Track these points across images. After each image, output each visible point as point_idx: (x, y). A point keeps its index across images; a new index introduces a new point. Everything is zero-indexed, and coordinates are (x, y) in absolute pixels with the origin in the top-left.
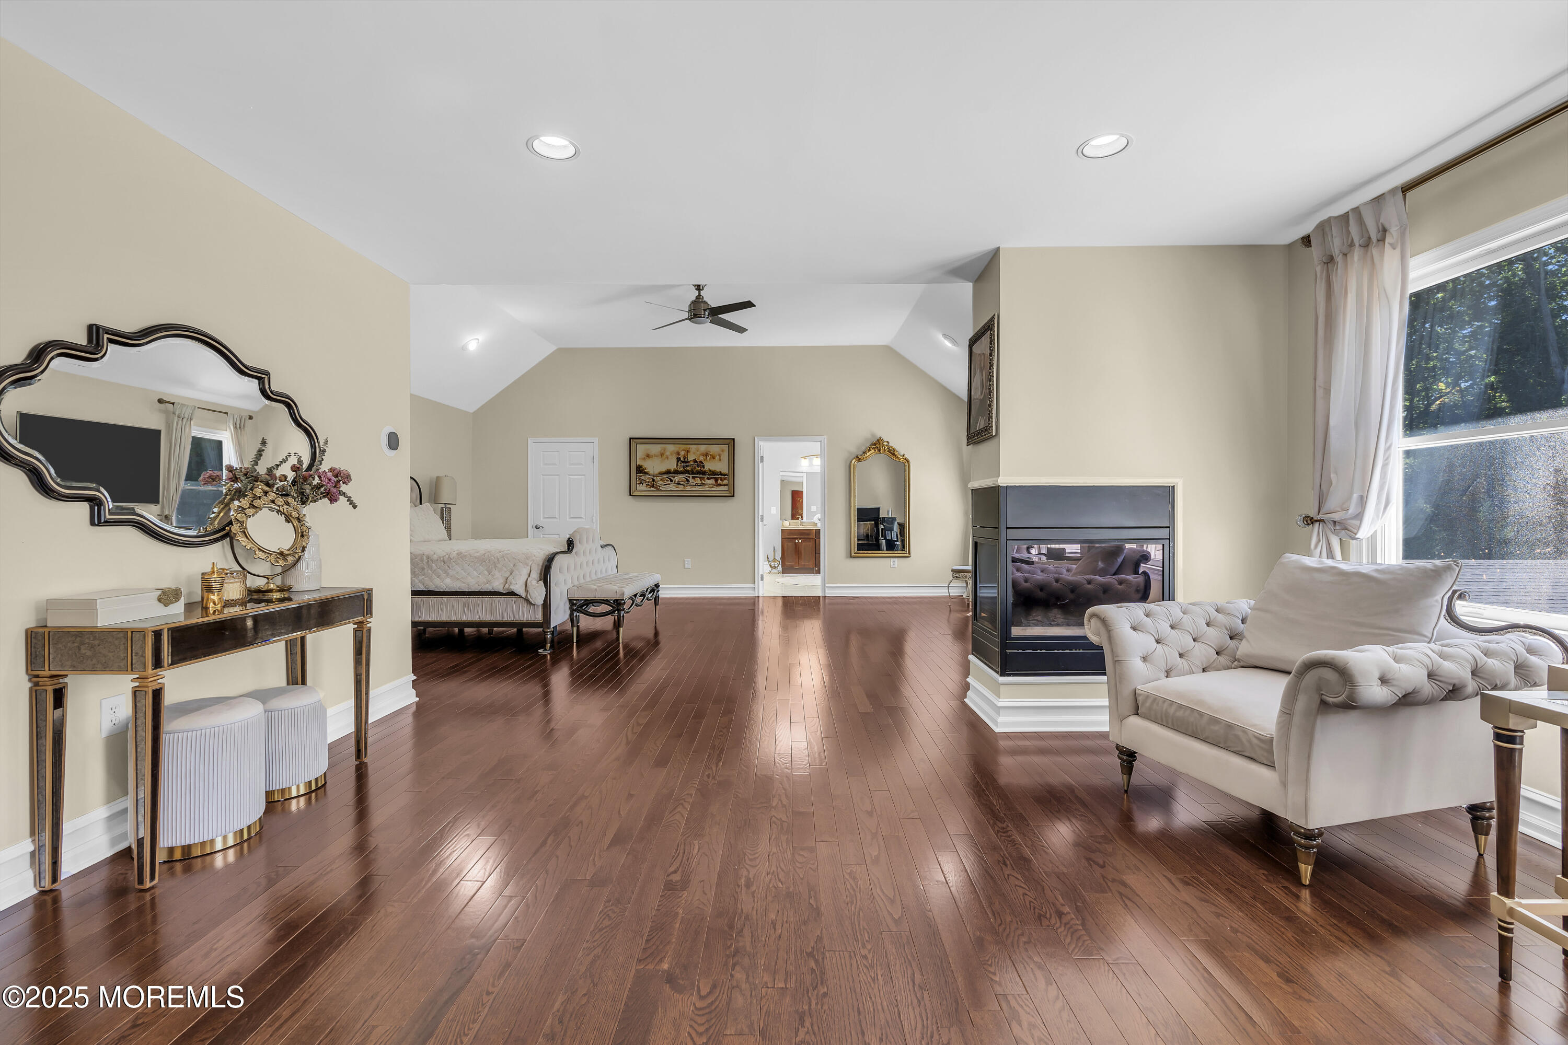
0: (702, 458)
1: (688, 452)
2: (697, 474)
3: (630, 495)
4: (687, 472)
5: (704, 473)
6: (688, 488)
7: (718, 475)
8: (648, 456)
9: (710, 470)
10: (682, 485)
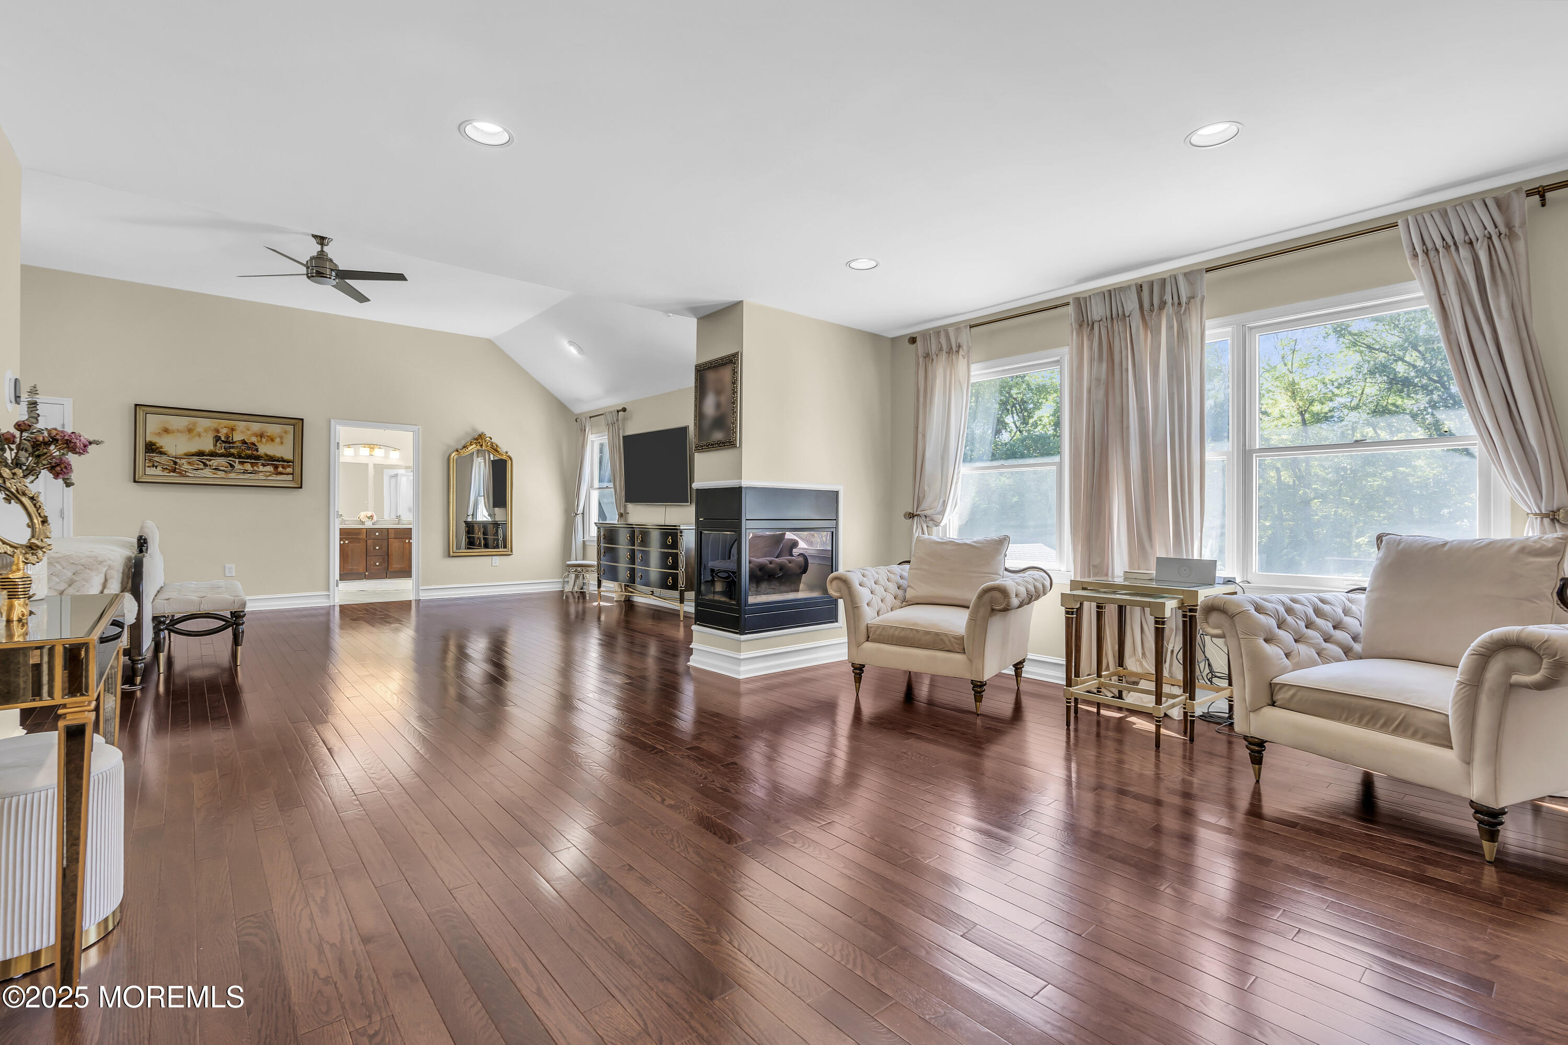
0: (254, 439)
1: (233, 430)
2: (247, 459)
3: (135, 481)
4: (232, 455)
5: (258, 458)
6: (232, 475)
7: (279, 462)
8: (166, 431)
9: (267, 455)
10: (223, 471)
